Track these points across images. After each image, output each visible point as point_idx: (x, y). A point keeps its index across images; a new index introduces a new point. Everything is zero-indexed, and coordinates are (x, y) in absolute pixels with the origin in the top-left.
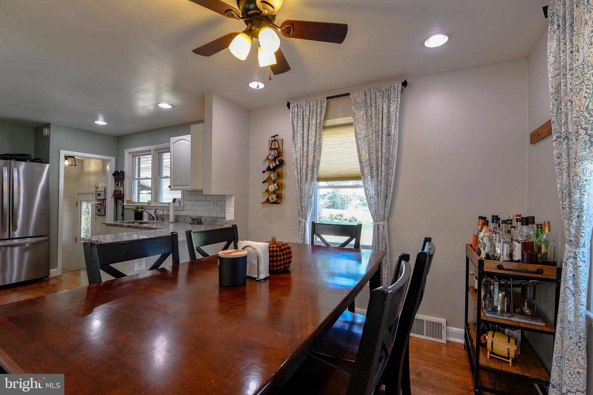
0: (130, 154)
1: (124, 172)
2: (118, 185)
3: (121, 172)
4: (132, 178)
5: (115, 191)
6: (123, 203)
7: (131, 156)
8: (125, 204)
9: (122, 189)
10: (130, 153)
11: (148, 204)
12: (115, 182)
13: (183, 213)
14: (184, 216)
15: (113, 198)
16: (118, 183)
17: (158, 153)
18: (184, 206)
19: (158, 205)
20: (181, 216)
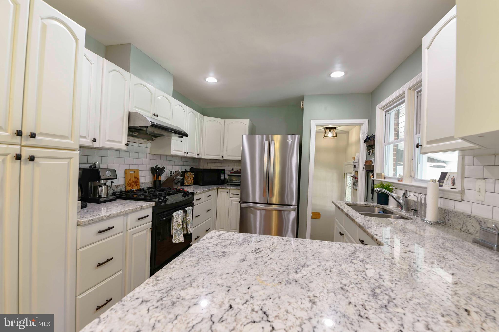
0: (383, 110)
1: (375, 136)
2: (369, 154)
3: (372, 137)
4: (385, 142)
5: (366, 162)
6: (373, 177)
7: (384, 112)
8: (375, 178)
9: (372, 159)
10: (382, 108)
11: (399, 181)
12: (367, 151)
13: (460, 207)
14: (462, 216)
15: (365, 171)
16: (370, 151)
17: (416, 93)
18: (462, 192)
19: (414, 183)
20: (456, 214)
